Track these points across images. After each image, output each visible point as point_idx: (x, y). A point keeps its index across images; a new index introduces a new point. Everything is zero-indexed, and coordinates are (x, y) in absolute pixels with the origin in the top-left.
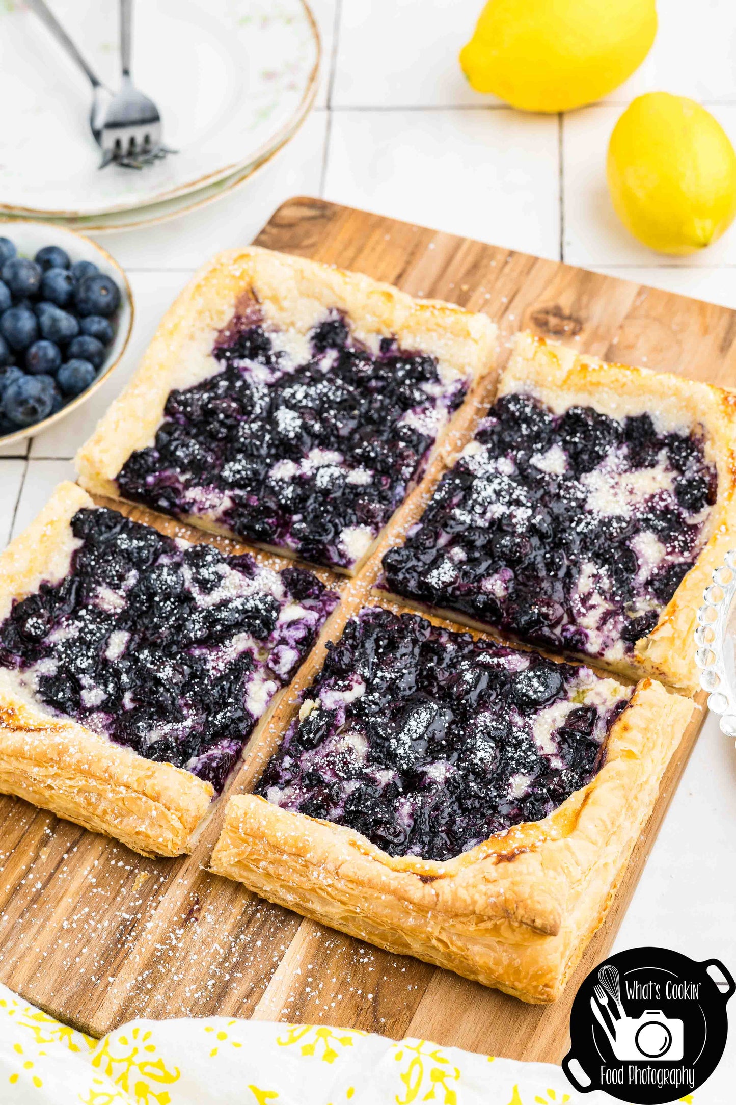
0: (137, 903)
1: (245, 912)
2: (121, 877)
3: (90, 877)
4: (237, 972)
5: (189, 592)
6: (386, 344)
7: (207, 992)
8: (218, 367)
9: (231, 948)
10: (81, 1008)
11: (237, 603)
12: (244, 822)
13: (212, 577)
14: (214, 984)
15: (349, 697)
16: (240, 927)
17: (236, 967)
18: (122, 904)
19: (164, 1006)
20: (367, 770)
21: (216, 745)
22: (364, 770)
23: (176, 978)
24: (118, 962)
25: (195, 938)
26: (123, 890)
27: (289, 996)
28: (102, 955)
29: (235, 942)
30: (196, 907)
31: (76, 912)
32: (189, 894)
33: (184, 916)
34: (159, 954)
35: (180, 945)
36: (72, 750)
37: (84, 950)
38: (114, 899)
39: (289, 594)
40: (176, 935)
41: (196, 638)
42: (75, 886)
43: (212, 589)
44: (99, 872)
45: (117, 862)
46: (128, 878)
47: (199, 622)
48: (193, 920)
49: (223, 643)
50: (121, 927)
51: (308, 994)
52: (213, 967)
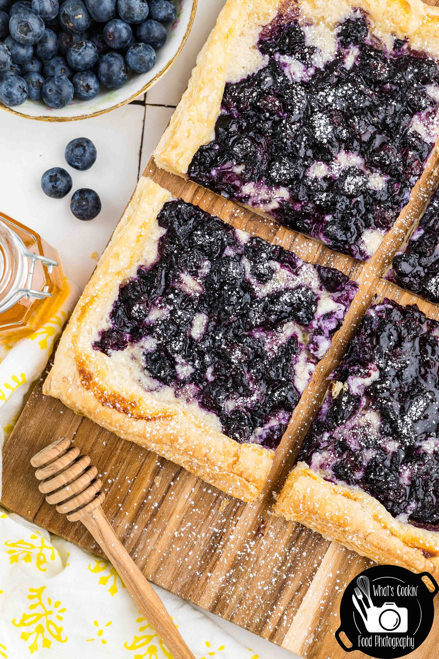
0: (223, 521)
1: (294, 531)
2: (211, 501)
3: (190, 500)
4: (291, 573)
5: (249, 283)
6: (398, 44)
7: (272, 586)
8: (262, 61)
9: (286, 556)
10: (191, 593)
11: (286, 297)
12: (304, 503)
13: (266, 271)
14: (276, 581)
15: (368, 381)
16: (292, 542)
17: (291, 570)
18: (212, 521)
19: (245, 594)
20: (380, 442)
21: (275, 416)
22: (379, 442)
23: (251, 576)
24: (213, 562)
25: (262, 548)
26: (212, 510)
27: (325, 592)
28: (202, 557)
29: (289, 552)
30: (262, 526)
31: (183, 525)
32: (257, 516)
33: (254, 532)
34: (239, 558)
35: (253, 553)
36: (181, 440)
37: (190, 553)
38: (207, 516)
39: (323, 287)
40: (250, 545)
41: (256, 324)
42: (180, 505)
43: (266, 281)
44: (196, 497)
45: (207, 490)
46: (215, 502)
47: (258, 312)
48: (260, 535)
49: (276, 329)
50: (213, 538)
51: (337, 591)
52: (275, 569)
